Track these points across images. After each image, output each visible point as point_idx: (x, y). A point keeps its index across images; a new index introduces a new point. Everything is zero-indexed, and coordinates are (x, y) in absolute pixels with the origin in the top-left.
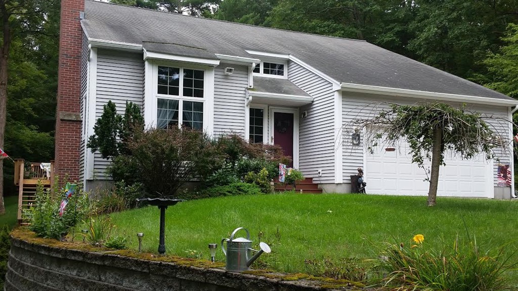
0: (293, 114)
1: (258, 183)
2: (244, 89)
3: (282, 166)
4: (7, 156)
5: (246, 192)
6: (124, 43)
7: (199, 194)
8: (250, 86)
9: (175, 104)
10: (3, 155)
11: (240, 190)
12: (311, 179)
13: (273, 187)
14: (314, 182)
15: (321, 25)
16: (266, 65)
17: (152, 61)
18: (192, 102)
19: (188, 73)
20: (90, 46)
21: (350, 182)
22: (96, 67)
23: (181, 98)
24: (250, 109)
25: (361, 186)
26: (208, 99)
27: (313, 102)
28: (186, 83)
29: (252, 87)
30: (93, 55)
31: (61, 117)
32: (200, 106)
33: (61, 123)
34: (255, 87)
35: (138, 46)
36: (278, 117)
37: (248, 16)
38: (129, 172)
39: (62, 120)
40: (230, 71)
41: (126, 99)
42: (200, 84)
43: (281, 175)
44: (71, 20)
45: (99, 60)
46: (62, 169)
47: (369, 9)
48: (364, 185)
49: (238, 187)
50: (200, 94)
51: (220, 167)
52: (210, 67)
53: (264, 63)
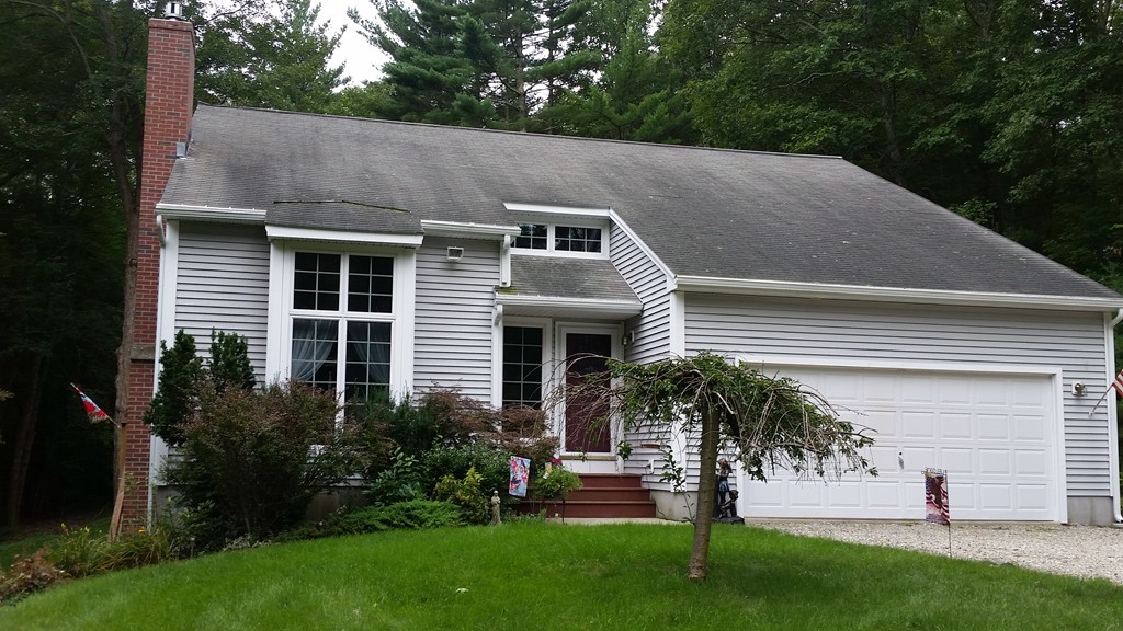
0: (610, 336)
1: (457, 501)
2: (490, 289)
3: (519, 463)
4: (107, 416)
5: (421, 522)
6: (230, 209)
7: (324, 527)
8: (504, 283)
9: (330, 328)
10: (98, 414)
11: (409, 517)
12: (638, 478)
13: (497, 509)
14: (645, 486)
15: (788, 116)
16: (561, 232)
17: (283, 244)
18: (367, 322)
19: (357, 264)
20: (159, 218)
21: (696, 488)
22: (176, 258)
23: (343, 315)
24: (505, 329)
25: (728, 498)
26: (402, 316)
27: (642, 311)
28: (354, 284)
29: (509, 285)
30: (170, 236)
31: (133, 355)
32: (384, 330)
33: (132, 366)
34: (517, 284)
35: (257, 213)
36: (575, 343)
37: (657, 96)
38: (199, 479)
39: (133, 361)
40: (458, 253)
41: (211, 325)
42: (386, 286)
43: (516, 481)
44: (159, 160)
45: (184, 243)
46: (133, 460)
47: (891, 76)
48: (734, 495)
49: (408, 510)
50: (385, 305)
51: (390, 464)
52: (406, 250)
53: (557, 228)
